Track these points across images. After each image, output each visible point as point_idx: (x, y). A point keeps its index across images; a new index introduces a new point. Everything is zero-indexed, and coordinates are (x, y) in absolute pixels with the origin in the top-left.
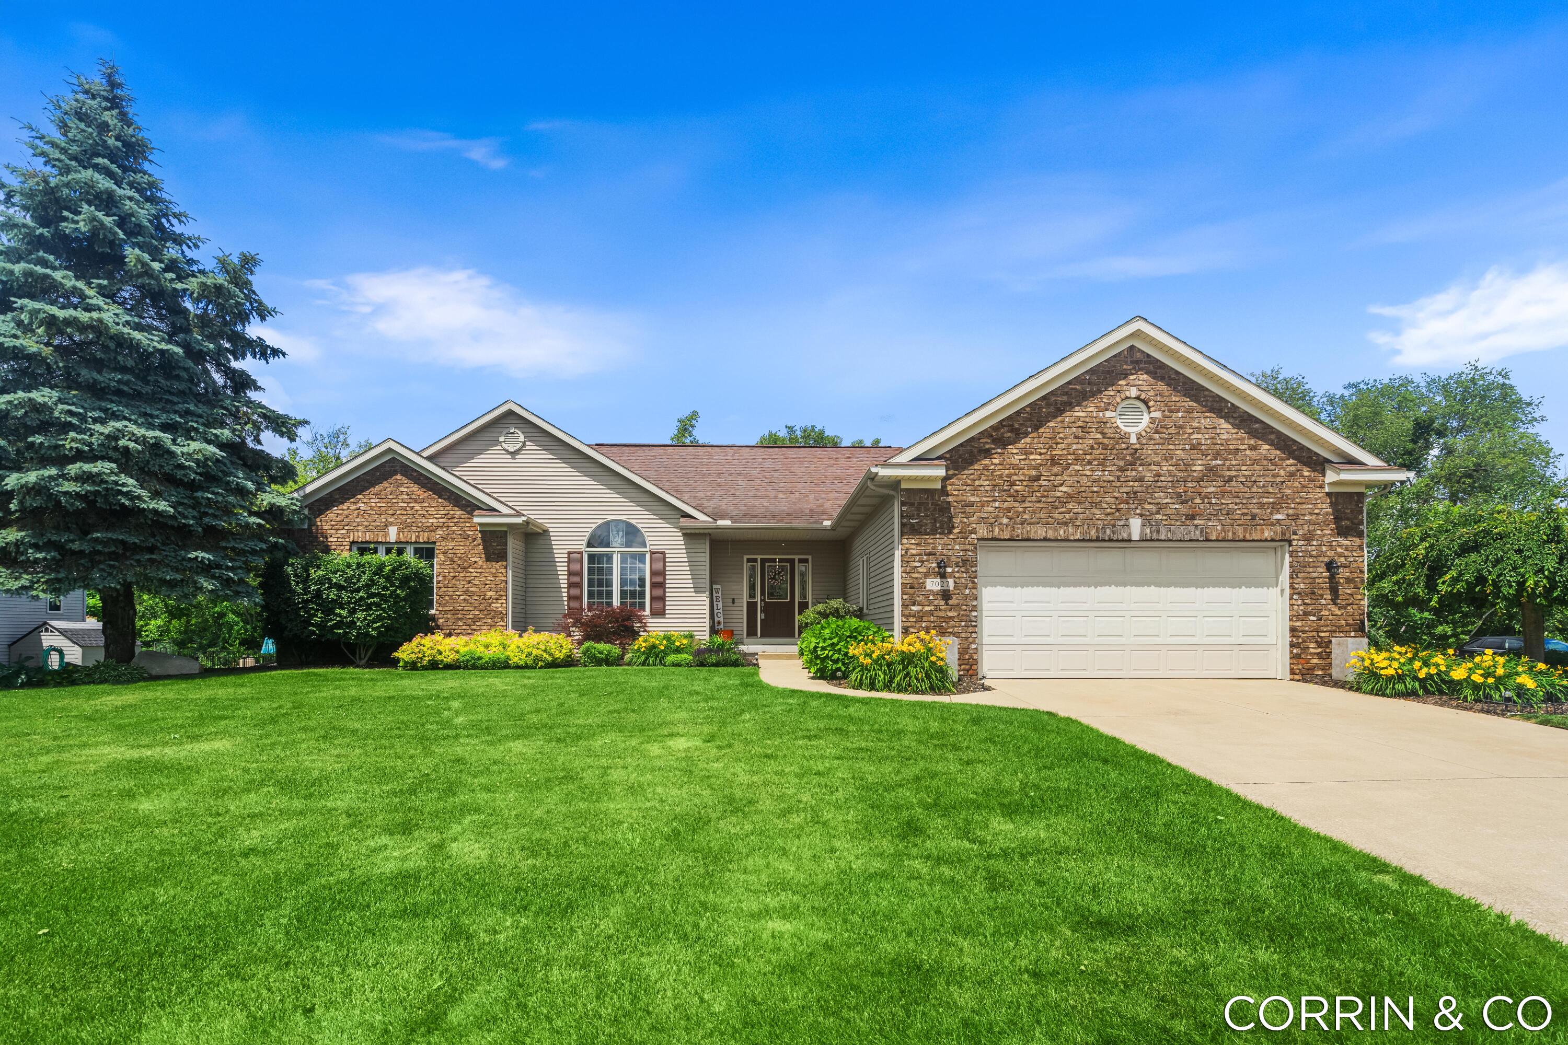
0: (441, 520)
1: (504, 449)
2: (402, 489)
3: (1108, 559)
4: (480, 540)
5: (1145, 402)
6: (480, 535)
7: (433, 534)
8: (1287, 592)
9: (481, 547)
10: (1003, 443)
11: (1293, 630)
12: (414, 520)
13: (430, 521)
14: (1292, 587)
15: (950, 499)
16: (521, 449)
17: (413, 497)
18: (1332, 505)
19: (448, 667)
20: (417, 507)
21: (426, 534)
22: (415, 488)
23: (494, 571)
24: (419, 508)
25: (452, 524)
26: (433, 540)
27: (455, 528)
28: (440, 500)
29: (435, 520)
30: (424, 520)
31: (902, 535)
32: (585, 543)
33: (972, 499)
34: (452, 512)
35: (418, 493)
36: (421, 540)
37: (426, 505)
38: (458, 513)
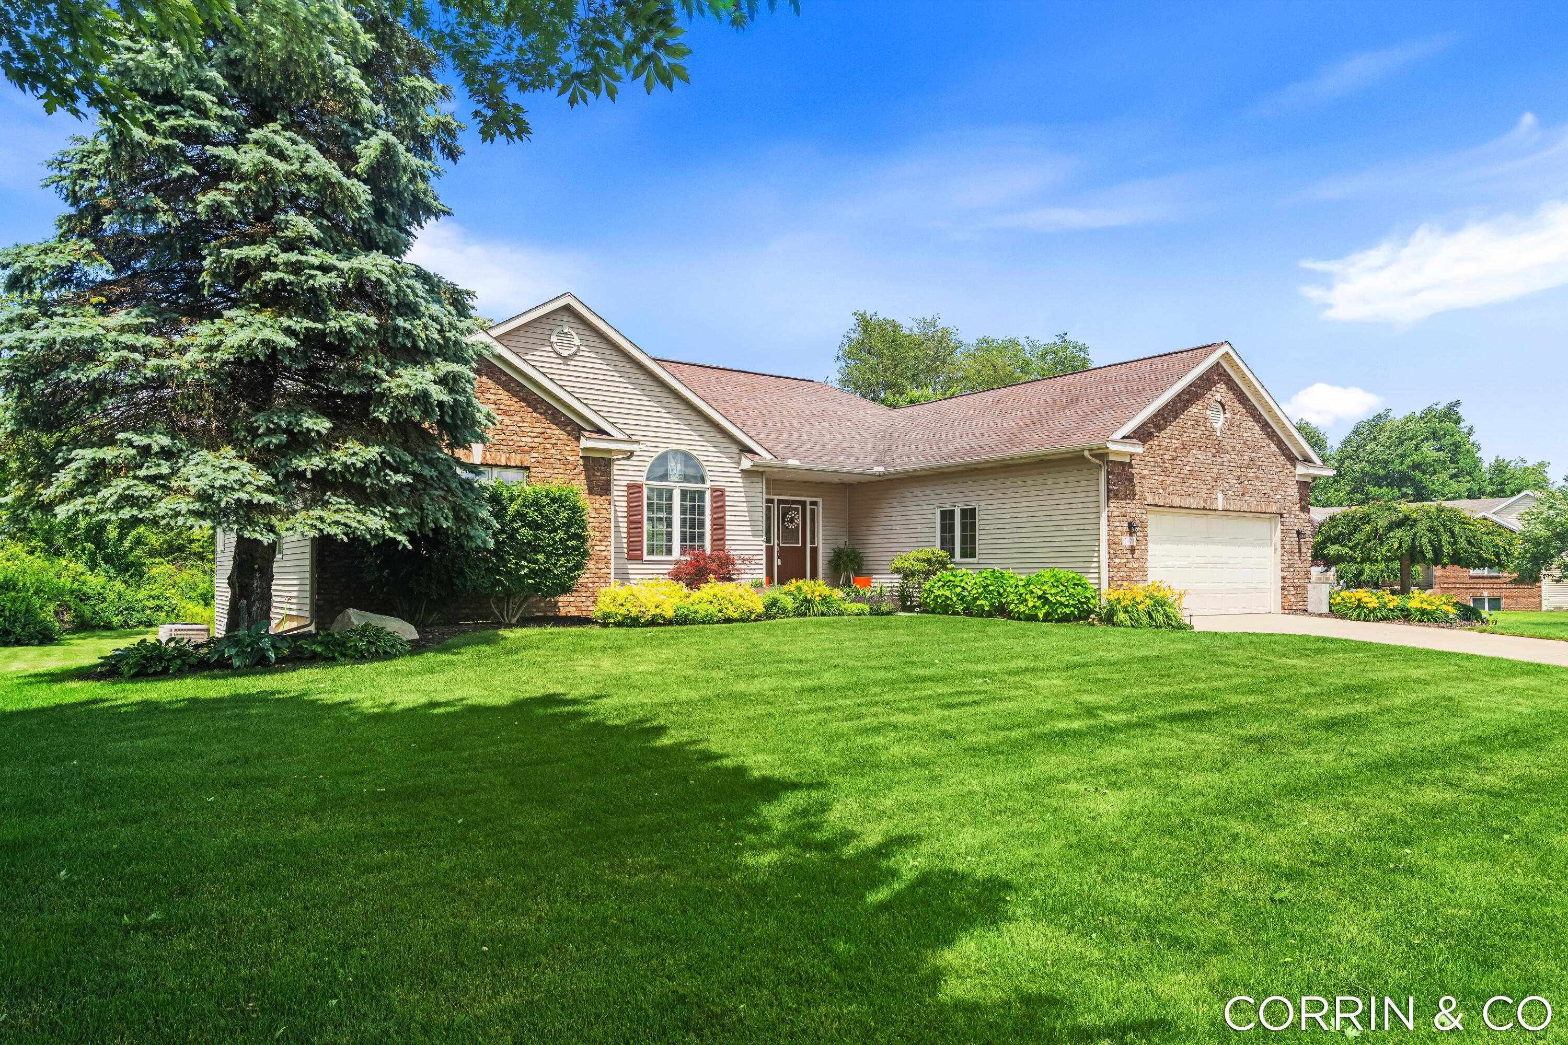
0: (536, 440)
1: (555, 352)
2: (488, 396)
3: (1200, 523)
4: (582, 468)
5: (1223, 406)
6: (581, 462)
7: (527, 457)
8: (1280, 550)
9: (583, 477)
10: (1160, 428)
11: (1283, 578)
12: (503, 437)
13: (524, 439)
14: (1283, 547)
15: (1134, 471)
16: (575, 354)
17: (502, 407)
18: (1299, 489)
19: (669, 622)
20: (507, 421)
21: (518, 456)
22: (504, 396)
23: (597, 506)
24: (509, 422)
25: (549, 446)
26: (526, 464)
27: (552, 451)
28: (535, 415)
29: (529, 439)
30: (515, 438)
31: (1108, 500)
32: (645, 474)
33: (1145, 472)
34: (549, 431)
35: (509, 402)
36: (513, 464)
37: (518, 419)
38: (557, 432)
